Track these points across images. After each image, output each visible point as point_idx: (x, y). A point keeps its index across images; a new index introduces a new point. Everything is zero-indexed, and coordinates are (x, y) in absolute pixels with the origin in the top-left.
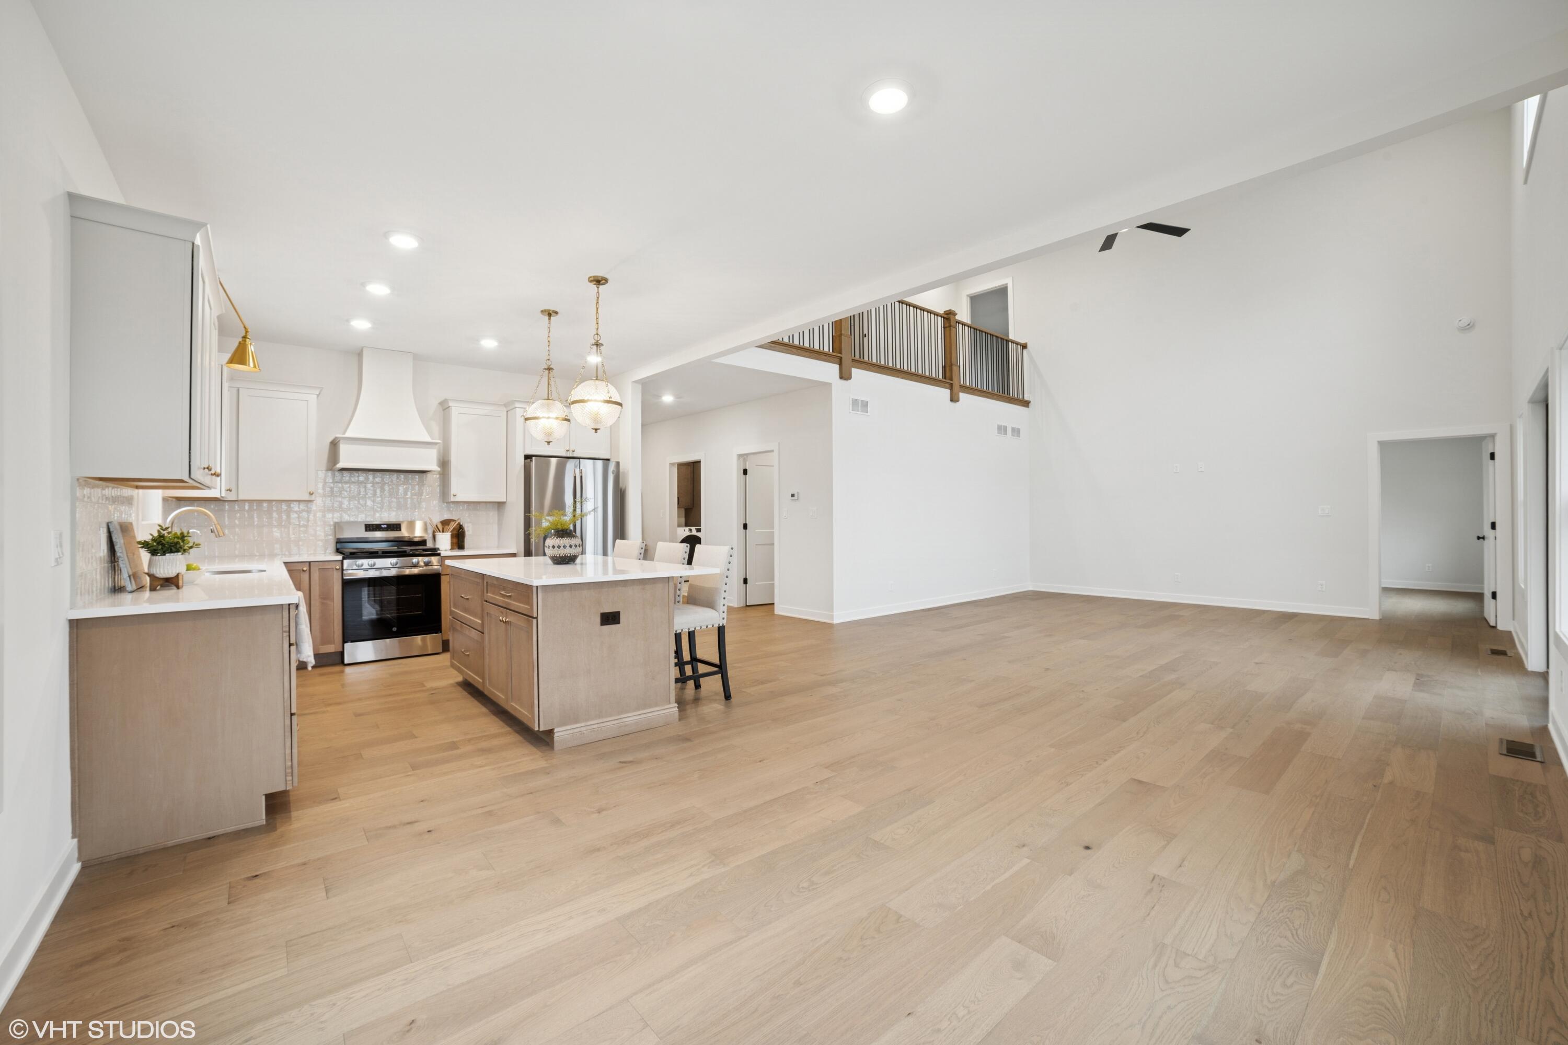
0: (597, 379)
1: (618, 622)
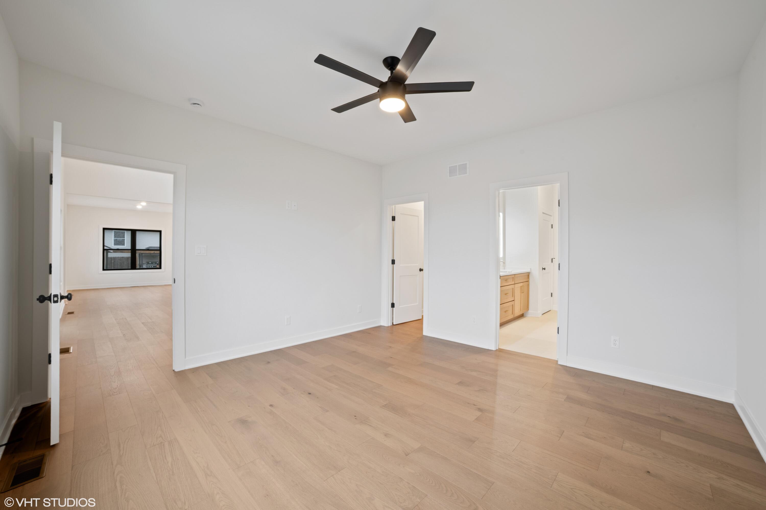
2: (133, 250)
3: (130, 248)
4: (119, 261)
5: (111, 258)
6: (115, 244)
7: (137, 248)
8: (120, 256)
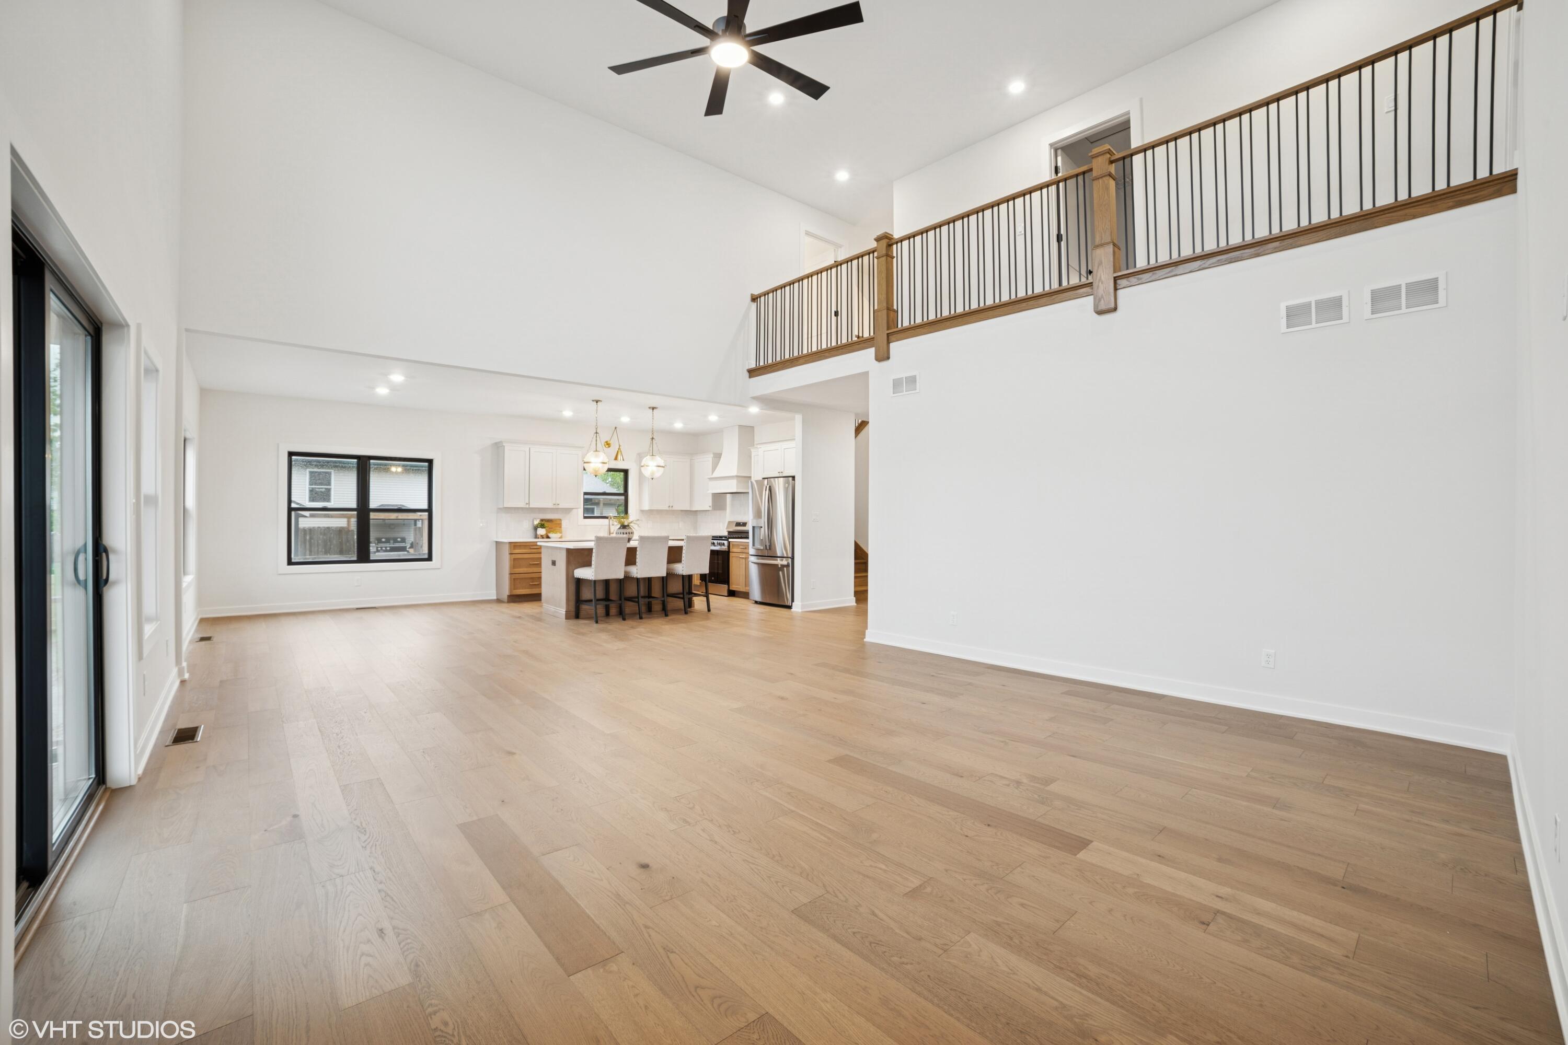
1: (552, 565)
2: (363, 509)
3: (354, 505)
4: (321, 537)
5: (304, 530)
6: (312, 499)
7: (373, 505)
8: (321, 526)
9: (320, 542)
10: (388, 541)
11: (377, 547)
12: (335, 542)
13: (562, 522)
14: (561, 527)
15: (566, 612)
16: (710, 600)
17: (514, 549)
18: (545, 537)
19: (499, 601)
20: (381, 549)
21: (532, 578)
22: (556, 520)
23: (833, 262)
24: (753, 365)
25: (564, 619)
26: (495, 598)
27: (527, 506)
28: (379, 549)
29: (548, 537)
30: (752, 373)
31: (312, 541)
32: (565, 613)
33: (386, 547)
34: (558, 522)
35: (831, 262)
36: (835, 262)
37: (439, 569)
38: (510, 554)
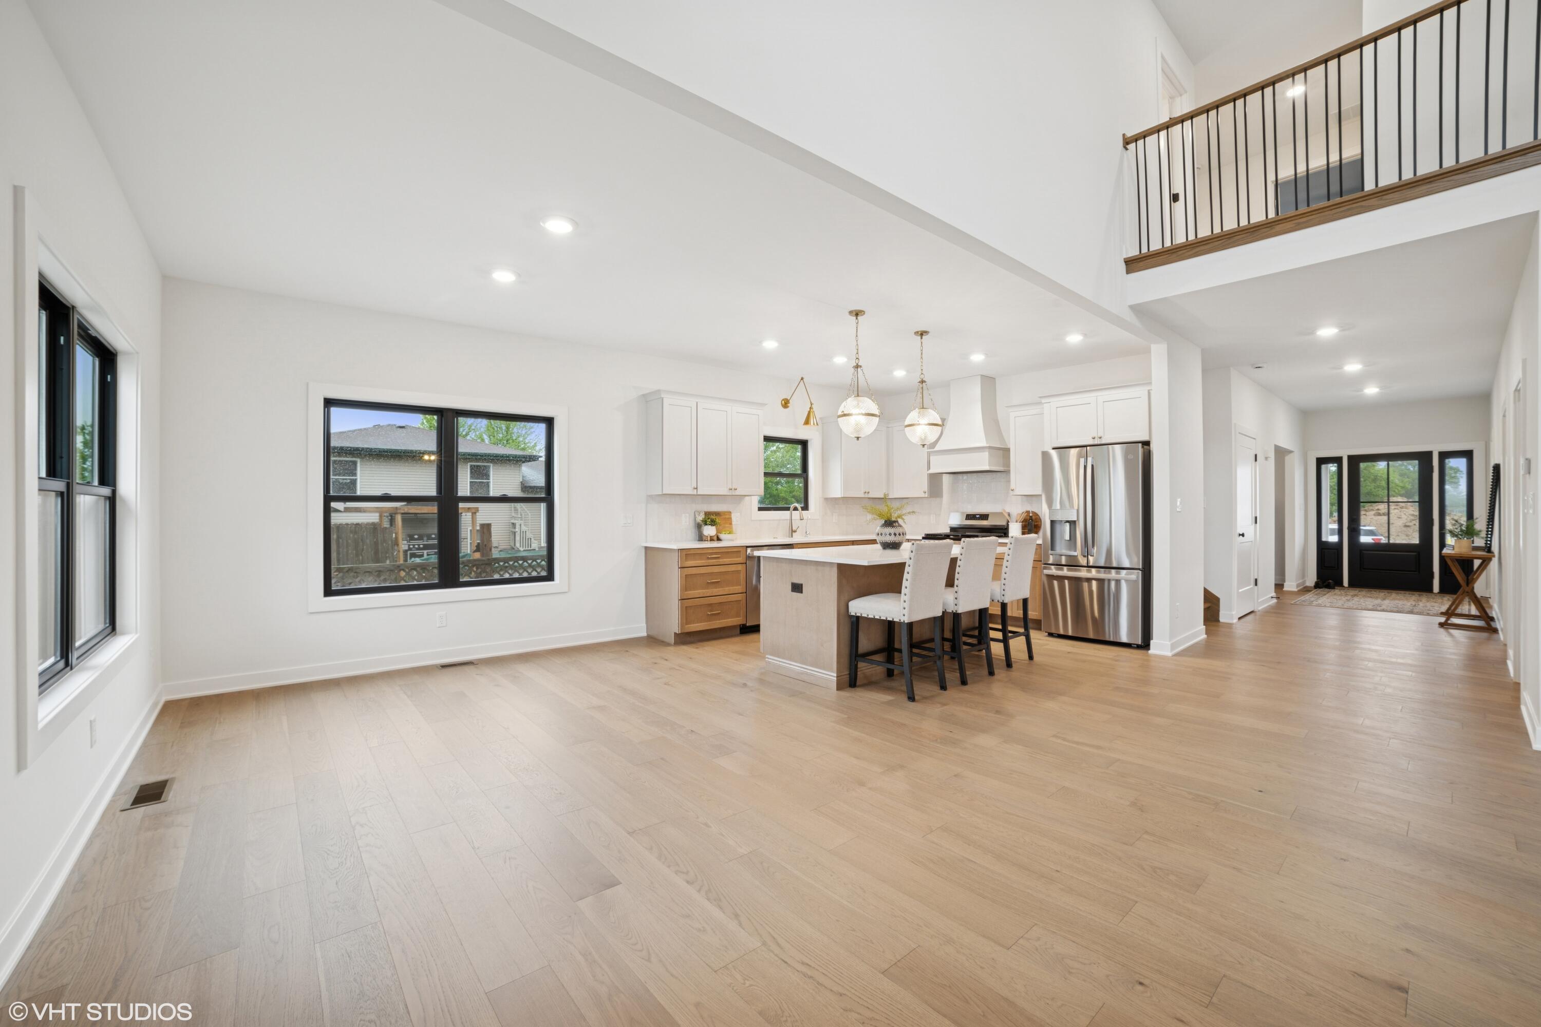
0: (858, 396)
1: (792, 591)
3: (433, 492)
9: (350, 541)
10: (421, 538)
11: (409, 545)
12: (368, 541)
13: (733, 515)
14: (731, 524)
15: (837, 677)
16: (1033, 641)
17: (686, 560)
18: (715, 538)
19: (652, 641)
20: (414, 547)
21: (710, 605)
22: (725, 513)
23: (1168, 119)
24: (1134, 252)
25: (836, 691)
26: (644, 634)
27: (695, 492)
28: (411, 546)
29: (719, 539)
30: (1133, 264)
31: (341, 540)
32: (835, 679)
33: (419, 545)
34: (727, 517)
35: (1165, 119)
36: (1170, 118)
37: (566, 592)
38: (681, 568)
